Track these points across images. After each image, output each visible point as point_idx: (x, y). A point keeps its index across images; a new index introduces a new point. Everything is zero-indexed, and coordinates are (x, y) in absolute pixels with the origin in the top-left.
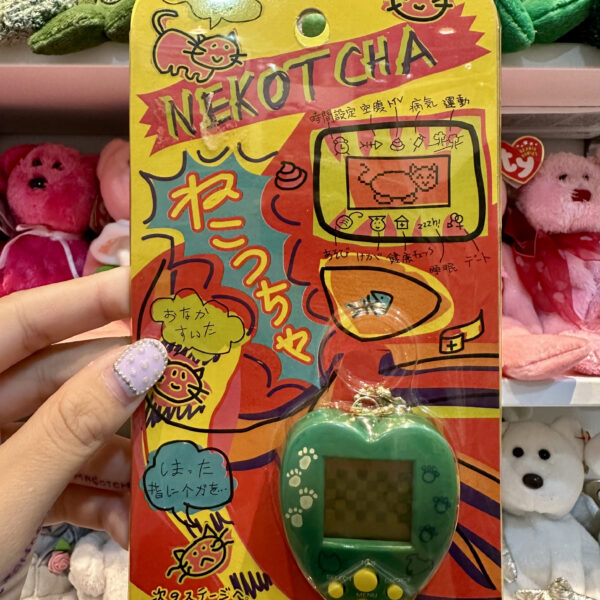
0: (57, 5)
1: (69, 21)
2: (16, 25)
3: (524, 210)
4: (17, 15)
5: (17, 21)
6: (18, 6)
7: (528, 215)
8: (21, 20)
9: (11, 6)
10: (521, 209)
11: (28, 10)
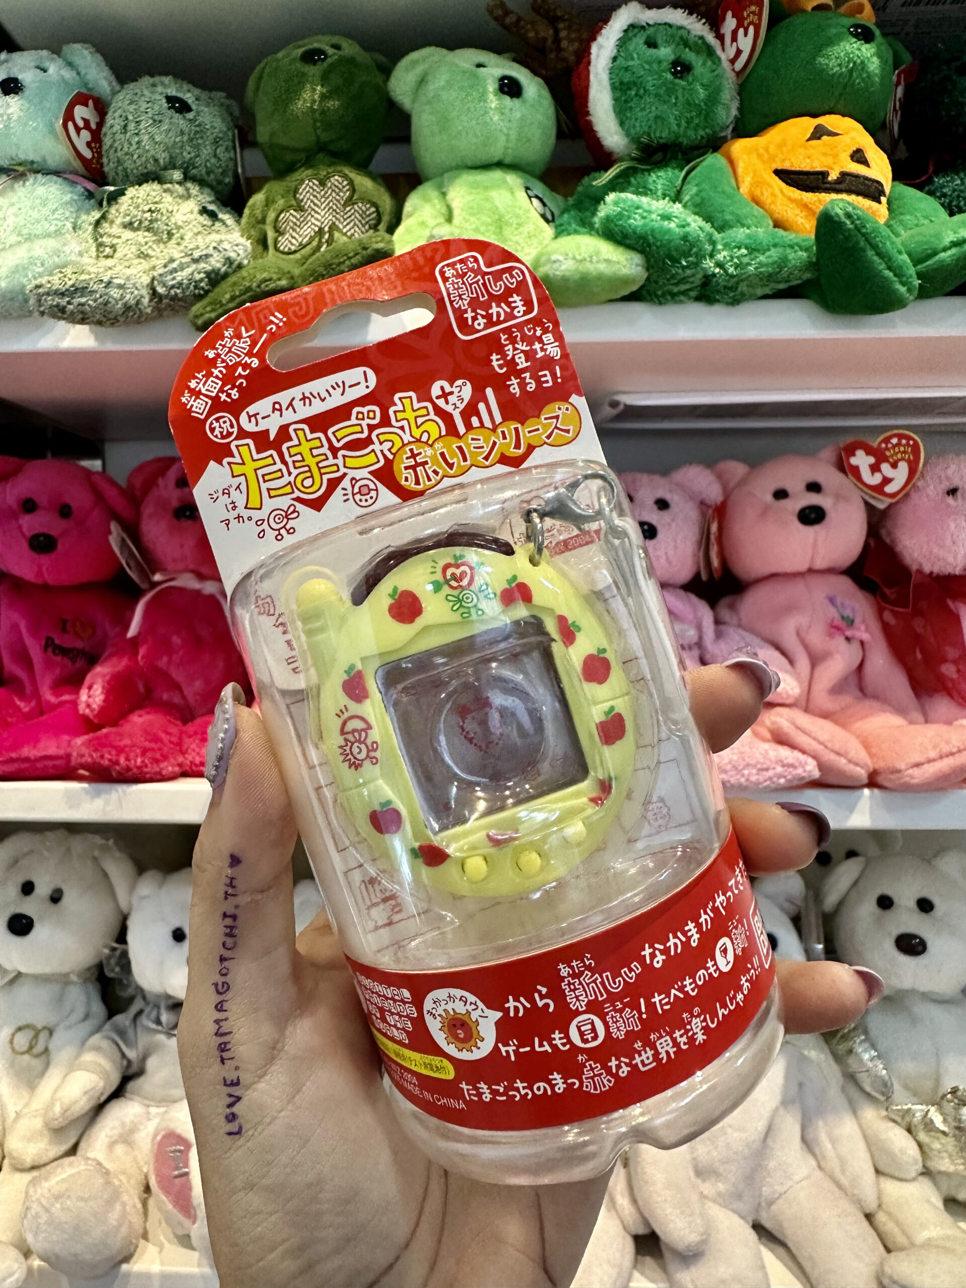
0: (229, 261)
1: (248, 284)
2: (172, 292)
3: (893, 541)
4: (174, 279)
5: (173, 287)
6: (175, 265)
7: (899, 548)
8: (180, 284)
9: (165, 266)
10: (888, 541)
11: (189, 270)
